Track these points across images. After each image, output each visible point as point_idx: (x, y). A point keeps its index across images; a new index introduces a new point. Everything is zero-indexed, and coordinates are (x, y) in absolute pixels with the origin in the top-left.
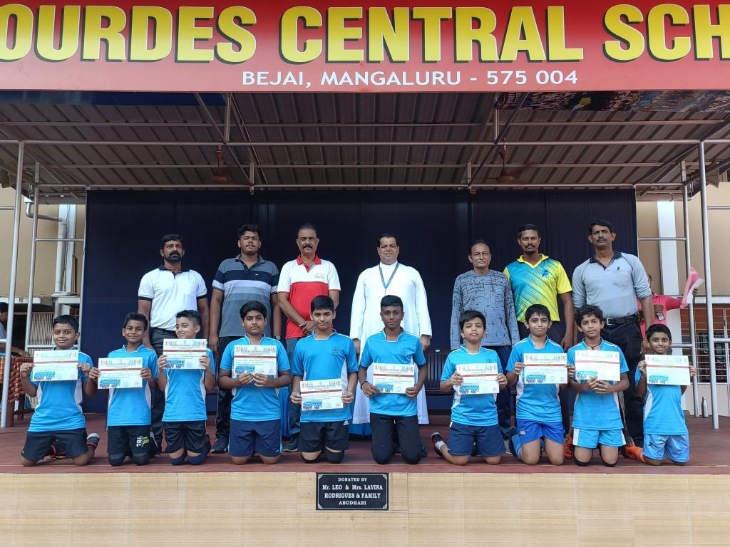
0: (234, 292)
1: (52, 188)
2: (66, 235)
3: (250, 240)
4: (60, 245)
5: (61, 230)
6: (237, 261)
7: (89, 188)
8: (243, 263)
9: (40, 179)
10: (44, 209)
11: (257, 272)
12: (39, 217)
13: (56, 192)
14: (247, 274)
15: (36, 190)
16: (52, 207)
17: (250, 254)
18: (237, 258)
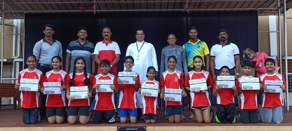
0: (76, 55)
1: (10, 12)
2: (17, 32)
3: (83, 33)
4: (14, 36)
5: (14, 30)
6: (77, 42)
7: (25, 12)
8: (80, 43)
9: (5, 8)
10: (7, 21)
11: (85, 47)
12: (5, 25)
13: (12, 14)
14: (81, 48)
15: (3, 13)
16: (10, 20)
17: (82, 39)
18: (77, 41)
